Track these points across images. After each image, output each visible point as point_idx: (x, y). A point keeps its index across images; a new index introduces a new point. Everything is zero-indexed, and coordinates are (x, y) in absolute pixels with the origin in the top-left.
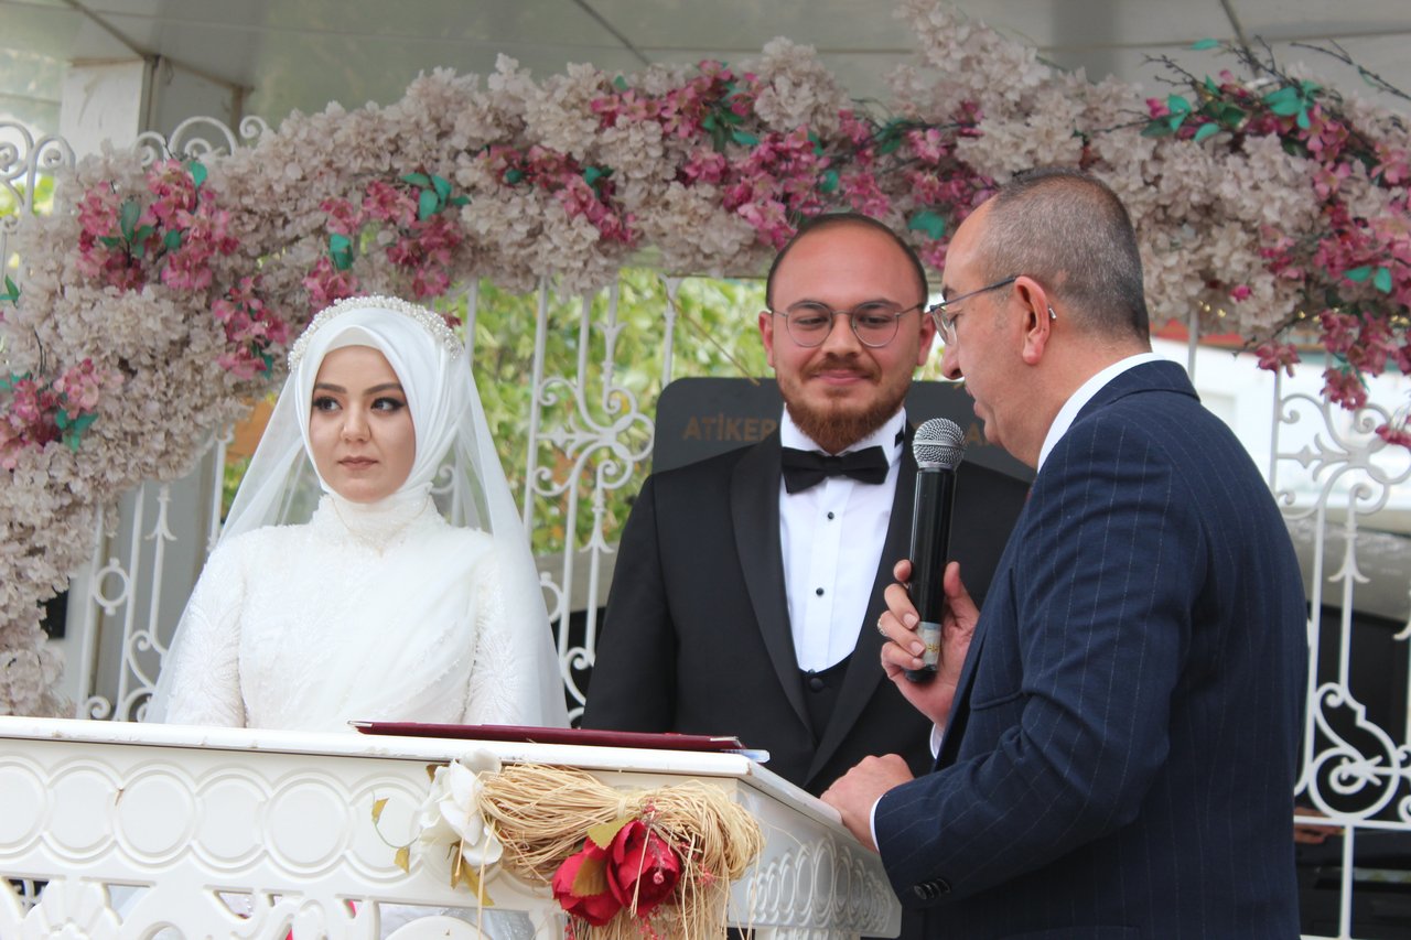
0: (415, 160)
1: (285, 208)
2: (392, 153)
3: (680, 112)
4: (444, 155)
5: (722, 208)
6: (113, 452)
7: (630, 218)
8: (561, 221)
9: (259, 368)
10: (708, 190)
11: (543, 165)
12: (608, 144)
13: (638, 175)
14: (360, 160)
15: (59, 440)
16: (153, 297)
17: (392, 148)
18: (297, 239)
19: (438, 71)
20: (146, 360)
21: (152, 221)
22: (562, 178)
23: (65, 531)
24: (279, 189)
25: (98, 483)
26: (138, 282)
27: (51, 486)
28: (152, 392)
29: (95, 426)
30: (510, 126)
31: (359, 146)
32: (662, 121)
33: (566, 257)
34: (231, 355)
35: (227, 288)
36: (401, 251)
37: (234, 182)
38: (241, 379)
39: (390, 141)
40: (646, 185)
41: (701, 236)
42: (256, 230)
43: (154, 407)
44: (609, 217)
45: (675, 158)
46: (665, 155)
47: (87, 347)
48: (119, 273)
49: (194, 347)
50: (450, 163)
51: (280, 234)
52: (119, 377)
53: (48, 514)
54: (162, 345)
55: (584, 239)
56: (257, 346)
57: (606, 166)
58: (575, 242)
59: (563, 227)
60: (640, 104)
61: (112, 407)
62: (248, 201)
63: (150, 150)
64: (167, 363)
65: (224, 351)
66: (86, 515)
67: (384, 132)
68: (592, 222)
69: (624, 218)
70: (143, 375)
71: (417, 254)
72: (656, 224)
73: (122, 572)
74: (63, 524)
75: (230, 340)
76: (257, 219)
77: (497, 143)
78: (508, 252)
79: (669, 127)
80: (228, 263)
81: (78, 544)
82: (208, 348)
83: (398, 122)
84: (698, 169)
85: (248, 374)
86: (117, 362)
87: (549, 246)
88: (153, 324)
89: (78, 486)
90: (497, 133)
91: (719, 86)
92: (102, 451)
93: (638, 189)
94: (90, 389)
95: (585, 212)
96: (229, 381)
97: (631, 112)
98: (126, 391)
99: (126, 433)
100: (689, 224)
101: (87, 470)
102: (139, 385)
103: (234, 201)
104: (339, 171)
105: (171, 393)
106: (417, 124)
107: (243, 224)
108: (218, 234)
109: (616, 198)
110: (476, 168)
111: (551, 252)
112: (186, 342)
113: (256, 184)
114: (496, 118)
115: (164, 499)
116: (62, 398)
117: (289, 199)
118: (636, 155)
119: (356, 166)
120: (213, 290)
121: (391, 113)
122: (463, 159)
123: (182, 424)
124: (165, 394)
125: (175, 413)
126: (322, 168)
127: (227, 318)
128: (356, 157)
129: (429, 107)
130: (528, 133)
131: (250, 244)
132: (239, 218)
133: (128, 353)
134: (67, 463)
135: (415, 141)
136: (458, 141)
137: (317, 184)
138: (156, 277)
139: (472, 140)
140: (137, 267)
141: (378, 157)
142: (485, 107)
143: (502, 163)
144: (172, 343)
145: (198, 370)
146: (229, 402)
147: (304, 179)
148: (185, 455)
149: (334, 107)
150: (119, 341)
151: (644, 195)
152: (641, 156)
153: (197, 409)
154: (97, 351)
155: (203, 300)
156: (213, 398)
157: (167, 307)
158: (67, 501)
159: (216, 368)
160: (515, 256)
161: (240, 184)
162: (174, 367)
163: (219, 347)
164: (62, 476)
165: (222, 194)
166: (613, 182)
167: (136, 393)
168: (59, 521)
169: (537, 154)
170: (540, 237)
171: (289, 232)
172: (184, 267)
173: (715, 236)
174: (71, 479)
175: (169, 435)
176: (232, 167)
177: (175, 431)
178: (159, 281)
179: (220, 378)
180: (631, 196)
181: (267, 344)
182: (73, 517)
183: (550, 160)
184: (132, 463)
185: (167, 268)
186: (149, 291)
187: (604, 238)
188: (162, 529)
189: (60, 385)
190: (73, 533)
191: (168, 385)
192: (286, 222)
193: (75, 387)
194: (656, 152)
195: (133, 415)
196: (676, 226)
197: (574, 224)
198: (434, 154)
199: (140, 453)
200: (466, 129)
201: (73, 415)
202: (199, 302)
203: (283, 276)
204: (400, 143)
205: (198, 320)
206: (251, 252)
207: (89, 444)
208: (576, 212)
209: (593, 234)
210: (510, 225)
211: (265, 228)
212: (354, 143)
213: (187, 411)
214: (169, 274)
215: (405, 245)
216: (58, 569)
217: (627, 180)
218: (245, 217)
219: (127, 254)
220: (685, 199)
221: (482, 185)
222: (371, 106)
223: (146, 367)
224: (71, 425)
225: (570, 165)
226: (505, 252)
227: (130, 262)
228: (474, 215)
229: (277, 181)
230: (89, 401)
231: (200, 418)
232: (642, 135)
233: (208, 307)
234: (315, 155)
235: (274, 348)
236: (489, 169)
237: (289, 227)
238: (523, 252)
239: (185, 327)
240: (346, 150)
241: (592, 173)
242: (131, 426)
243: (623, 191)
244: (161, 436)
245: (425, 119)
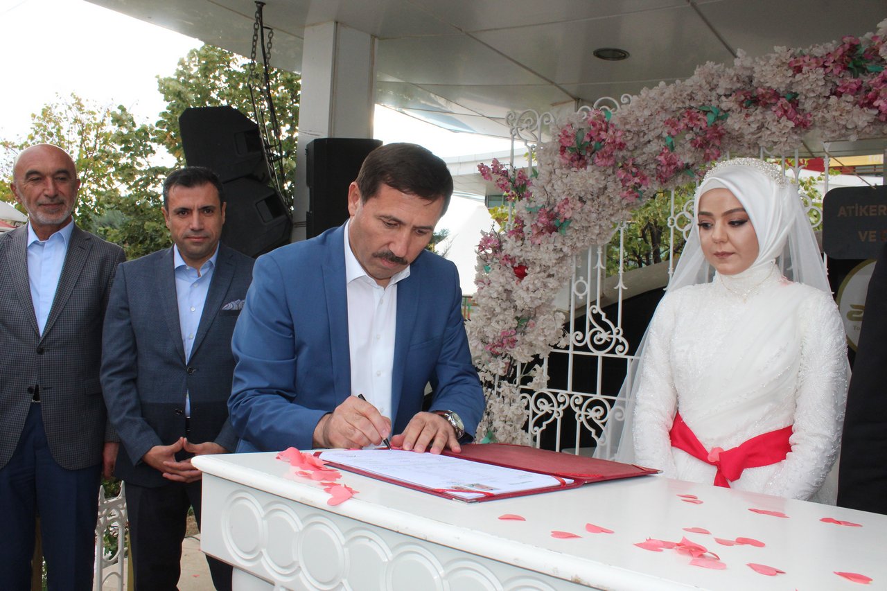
0: (700, 102)
1: (644, 129)
2: (689, 100)
3: (834, 62)
4: (713, 98)
5: (857, 106)
6: (578, 235)
7: (808, 116)
8: (774, 121)
9: (637, 197)
10: (850, 98)
11: (763, 96)
12: (797, 82)
13: (812, 95)
14: (676, 104)
15: (557, 231)
16: (591, 170)
17: (690, 98)
18: (649, 142)
19: (708, 62)
20: (590, 197)
21: (588, 140)
22: (773, 101)
23: (561, 267)
24: (641, 120)
25: (573, 247)
26: (585, 165)
27: (555, 250)
28: (593, 210)
29: (571, 225)
30: (744, 82)
31: (675, 98)
32: (825, 67)
33: (778, 136)
34: (625, 192)
35: (620, 164)
36: (697, 141)
37: (622, 119)
38: (629, 202)
39: (688, 95)
40: (815, 100)
41: (847, 121)
42: (632, 139)
43: (594, 215)
44: (798, 116)
45: (830, 85)
46: (825, 85)
47: (566, 193)
48: (576, 163)
49: (609, 190)
50: (717, 102)
51: (642, 140)
52: (579, 204)
53: (554, 261)
54: (596, 190)
55: (787, 127)
56: (636, 187)
57: (796, 93)
58: (782, 129)
59: (775, 123)
60: (813, 61)
61: (577, 217)
62: (628, 127)
63: (585, 113)
64: (598, 197)
65: (621, 190)
66: (569, 261)
67: (686, 91)
68: (789, 119)
69: (805, 116)
70: (589, 203)
71: (705, 142)
72: (823, 117)
73: (584, 282)
74: (561, 265)
75: (624, 186)
76: (632, 134)
77: (738, 89)
78: (747, 137)
79: (828, 70)
80: (621, 154)
81: (567, 272)
82: (615, 190)
83: (692, 86)
84: (845, 88)
85: (632, 199)
86: (578, 198)
87: (769, 132)
88: (591, 181)
89: (565, 249)
90: (739, 85)
91: (854, 48)
92: (574, 235)
93: (811, 103)
94: (568, 210)
95: (786, 116)
96: (624, 202)
97: (809, 65)
98: (582, 210)
99: (583, 227)
100: (841, 115)
101: (569, 243)
102: (588, 207)
103: (622, 127)
104: (666, 110)
105: (600, 209)
106: (700, 86)
107: (627, 137)
108: (618, 140)
109: (800, 107)
110: (730, 101)
111: (770, 135)
112: (605, 188)
113: (632, 119)
114: (738, 79)
115: (599, 252)
116: (557, 214)
117: (645, 124)
118: (812, 85)
119: (674, 107)
120: (614, 165)
121: (688, 82)
122: (723, 98)
123: (606, 222)
124: (598, 210)
125: (602, 218)
126: (659, 109)
127: (623, 177)
128: (674, 103)
129: (705, 77)
130: (754, 83)
131: (630, 145)
132: (625, 135)
133: (582, 194)
134: (560, 240)
135: (700, 94)
136: (721, 91)
137: (657, 117)
138: (591, 162)
139: (726, 89)
140: (583, 159)
141: (683, 102)
142: (733, 74)
143: (743, 98)
144: (600, 189)
145: (611, 199)
146: (625, 212)
147: (651, 115)
148: (607, 234)
149: (662, 83)
150: (578, 189)
151: (814, 105)
152: (815, 85)
153: (611, 215)
154: (570, 194)
155: (611, 171)
156: (618, 210)
157: (597, 174)
158: (561, 255)
159: (618, 198)
160: (750, 139)
161: (624, 121)
162: (602, 199)
163: (619, 189)
164: (559, 246)
165: (617, 125)
166: (798, 101)
167: (586, 210)
168: (559, 263)
169: (761, 90)
170: (763, 129)
171: (646, 138)
172: (603, 157)
173: (855, 119)
174: (562, 246)
175: (600, 226)
176: (620, 113)
177: (603, 225)
178: (593, 163)
179: (620, 202)
180: (808, 105)
181: (640, 186)
182: (564, 262)
183: (767, 93)
184: (587, 239)
185: (596, 158)
186: (589, 167)
187: (797, 126)
188: (599, 265)
189: (556, 209)
190: (565, 268)
191: (599, 206)
192: (645, 134)
193: (562, 210)
194: (821, 83)
195: (586, 220)
196: (834, 117)
197: (781, 121)
198: (709, 98)
199: (589, 235)
200: (724, 85)
201: (562, 221)
202: (610, 171)
203: (645, 157)
204: (693, 95)
205: (610, 179)
206: (630, 148)
207: (569, 233)
208: (782, 116)
209: (791, 124)
210: (749, 125)
211: (636, 138)
212: (673, 97)
213: (607, 216)
214: (597, 160)
215: (699, 139)
216: (560, 282)
217: (806, 98)
218: (627, 134)
219: (580, 155)
220: (838, 103)
221: (734, 108)
222: (678, 81)
223: (590, 199)
224: (561, 225)
225: (776, 95)
226: (746, 137)
227: (581, 157)
228: (733, 121)
229: (640, 117)
230: (568, 215)
231: (613, 219)
232: (815, 75)
233: (614, 173)
234: (656, 104)
235: (643, 188)
236: (736, 101)
237: (646, 137)
238: (755, 137)
239: (605, 182)
240: (670, 100)
241: (789, 97)
242: (586, 224)
243: (803, 104)
244: (598, 227)
245: (704, 83)
